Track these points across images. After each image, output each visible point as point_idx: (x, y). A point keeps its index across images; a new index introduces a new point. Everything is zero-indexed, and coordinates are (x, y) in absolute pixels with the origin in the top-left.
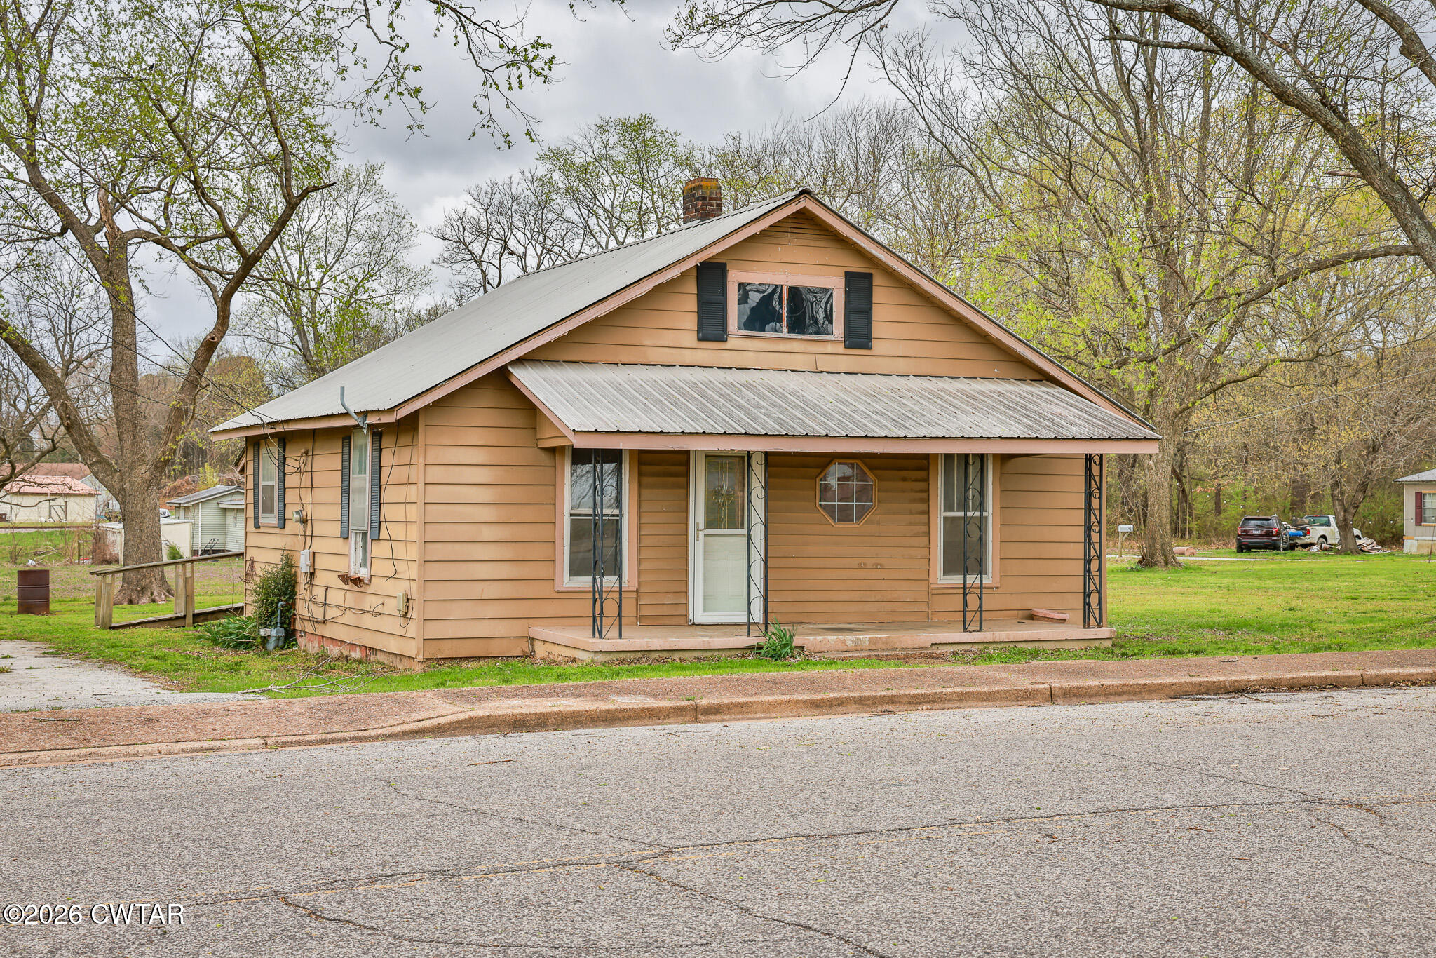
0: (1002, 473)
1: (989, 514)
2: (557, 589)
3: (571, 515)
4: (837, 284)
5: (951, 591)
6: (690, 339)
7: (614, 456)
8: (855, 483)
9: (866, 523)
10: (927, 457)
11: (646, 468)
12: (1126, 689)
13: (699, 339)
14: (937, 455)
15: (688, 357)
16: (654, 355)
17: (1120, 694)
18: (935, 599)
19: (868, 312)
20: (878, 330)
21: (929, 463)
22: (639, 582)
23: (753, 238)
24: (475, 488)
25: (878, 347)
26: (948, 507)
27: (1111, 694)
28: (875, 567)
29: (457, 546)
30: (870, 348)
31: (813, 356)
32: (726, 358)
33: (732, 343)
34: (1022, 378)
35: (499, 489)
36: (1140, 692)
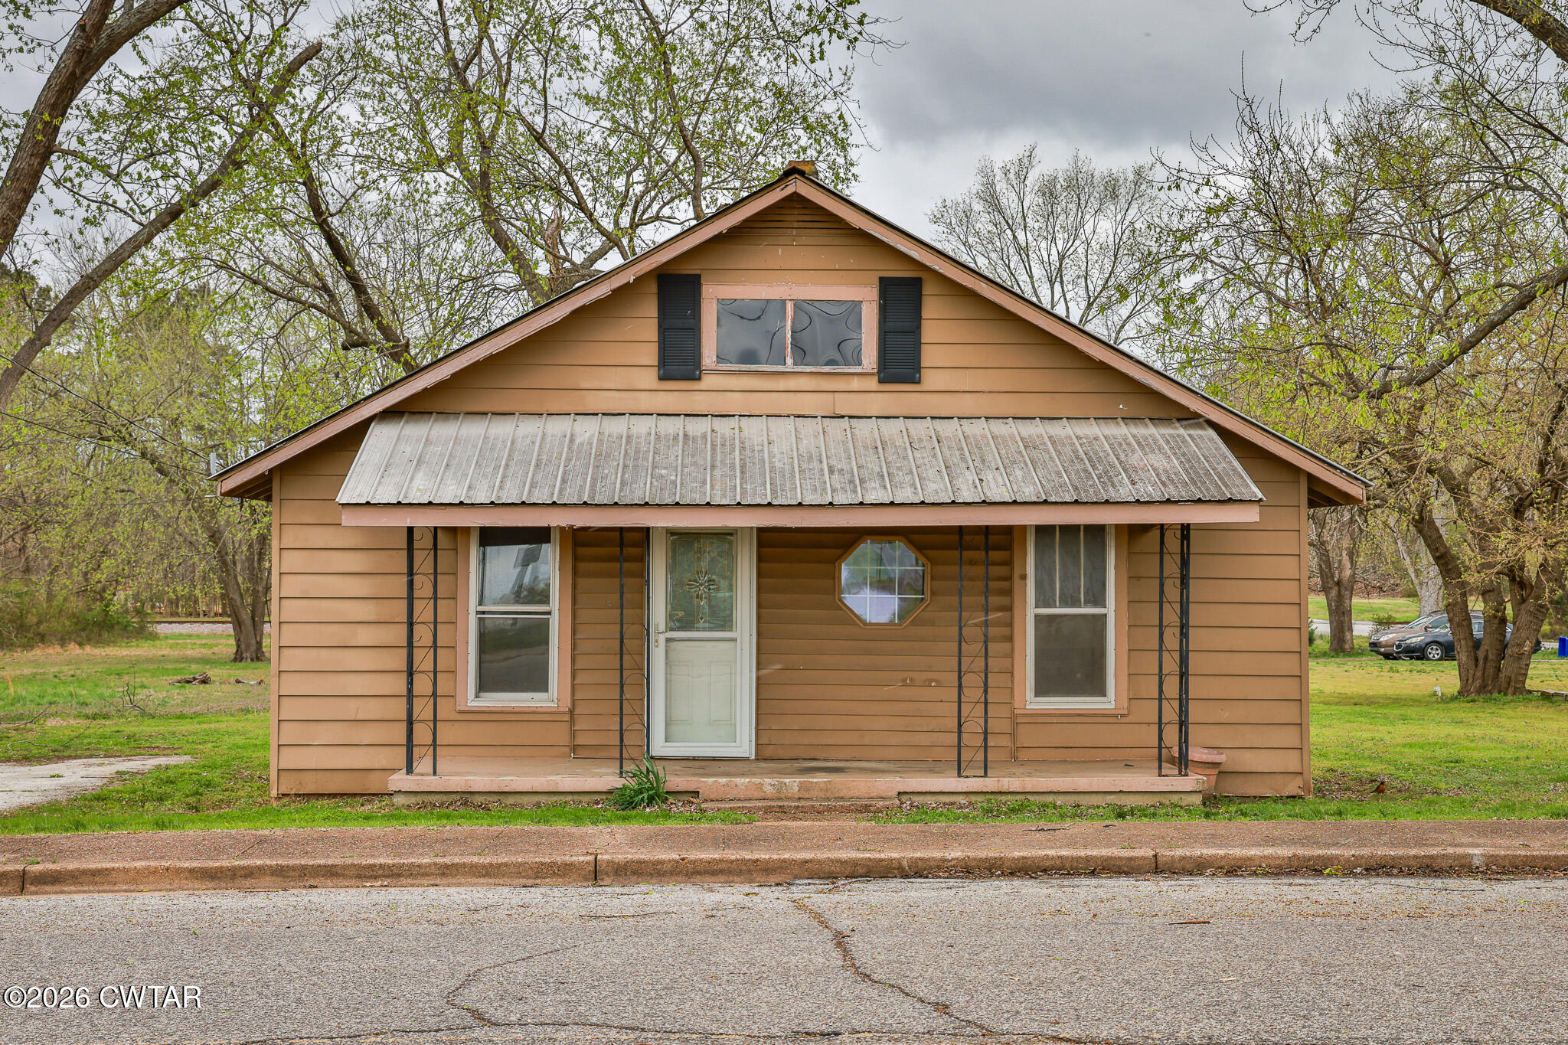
0: (1129, 553)
1: (1110, 609)
2: (458, 708)
3: (478, 612)
4: (867, 298)
5: (1049, 720)
6: (649, 378)
7: (539, 535)
8: (897, 568)
9: (913, 623)
10: (1008, 530)
11: (581, 550)
12: (724, 866)
13: (661, 378)
14: (1023, 528)
15: (645, 402)
16: (594, 402)
17: (714, 873)
18: (1022, 730)
19: (916, 331)
20: (929, 356)
21: (1012, 541)
22: (573, 701)
23: (718, 239)
24: (347, 579)
25: (931, 379)
26: (1043, 600)
27: (697, 873)
28: (928, 683)
29: (323, 652)
30: (919, 382)
31: (830, 396)
32: (698, 401)
33: (708, 381)
34: (1161, 416)
35: (380, 579)
36: (750, 872)
